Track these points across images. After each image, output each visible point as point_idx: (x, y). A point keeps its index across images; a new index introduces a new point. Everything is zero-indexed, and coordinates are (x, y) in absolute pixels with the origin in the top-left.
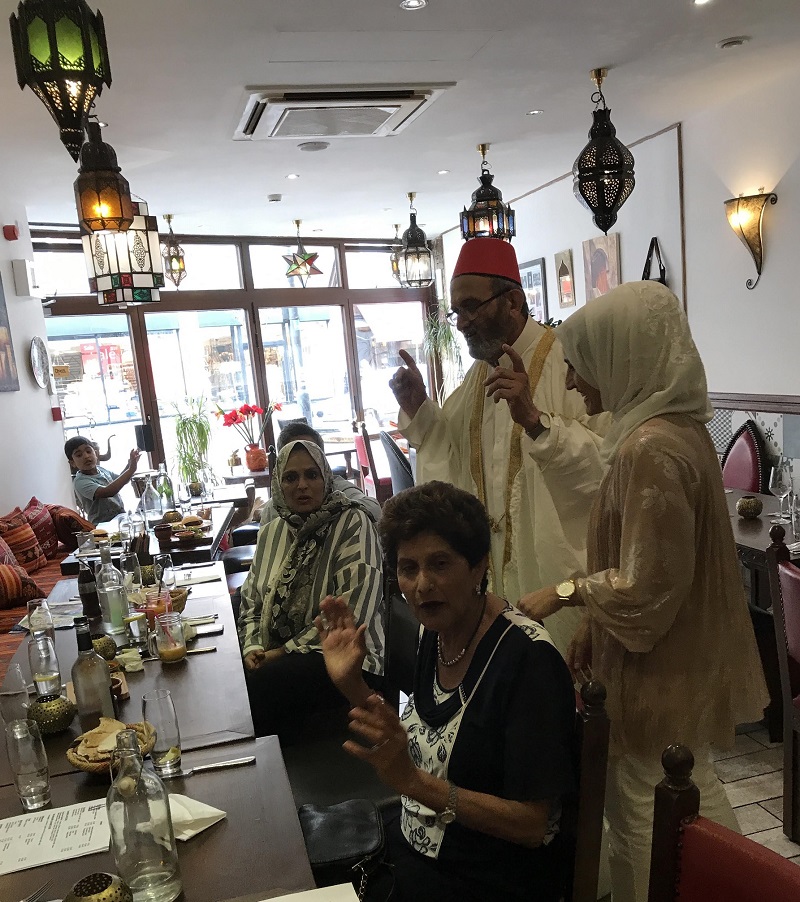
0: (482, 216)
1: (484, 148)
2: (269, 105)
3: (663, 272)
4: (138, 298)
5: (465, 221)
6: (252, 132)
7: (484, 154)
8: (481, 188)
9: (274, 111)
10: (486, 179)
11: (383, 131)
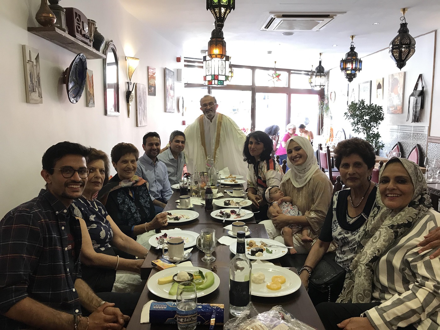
0: (349, 62)
1: (353, 37)
2: (276, 18)
3: (423, 88)
4: (219, 84)
5: (342, 64)
6: (268, 28)
7: (352, 39)
8: (350, 52)
9: (277, 21)
10: (352, 49)
11: (315, 29)
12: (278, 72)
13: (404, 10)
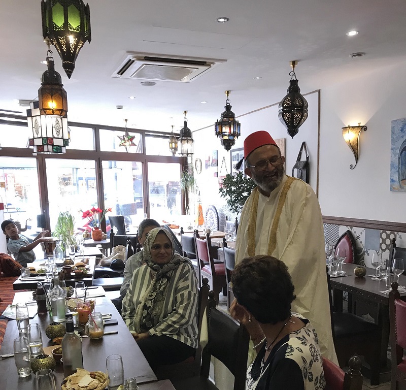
0: (225, 125)
1: (228, 92)
2: (136, 61)
3: (307, 158)
4: (55, 151)
5: (218, 127)
6: (122, 74)
7: (228, 95)
8: (225, 112)
9: (137, 64)
10: (228, 108)
11: (186, 79)
12: (131, 134)
13: (294, 63)
